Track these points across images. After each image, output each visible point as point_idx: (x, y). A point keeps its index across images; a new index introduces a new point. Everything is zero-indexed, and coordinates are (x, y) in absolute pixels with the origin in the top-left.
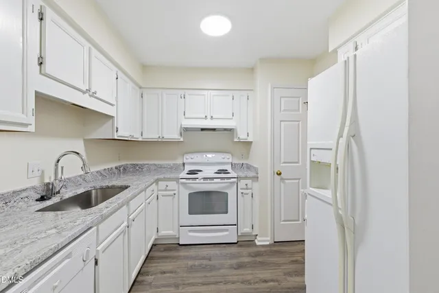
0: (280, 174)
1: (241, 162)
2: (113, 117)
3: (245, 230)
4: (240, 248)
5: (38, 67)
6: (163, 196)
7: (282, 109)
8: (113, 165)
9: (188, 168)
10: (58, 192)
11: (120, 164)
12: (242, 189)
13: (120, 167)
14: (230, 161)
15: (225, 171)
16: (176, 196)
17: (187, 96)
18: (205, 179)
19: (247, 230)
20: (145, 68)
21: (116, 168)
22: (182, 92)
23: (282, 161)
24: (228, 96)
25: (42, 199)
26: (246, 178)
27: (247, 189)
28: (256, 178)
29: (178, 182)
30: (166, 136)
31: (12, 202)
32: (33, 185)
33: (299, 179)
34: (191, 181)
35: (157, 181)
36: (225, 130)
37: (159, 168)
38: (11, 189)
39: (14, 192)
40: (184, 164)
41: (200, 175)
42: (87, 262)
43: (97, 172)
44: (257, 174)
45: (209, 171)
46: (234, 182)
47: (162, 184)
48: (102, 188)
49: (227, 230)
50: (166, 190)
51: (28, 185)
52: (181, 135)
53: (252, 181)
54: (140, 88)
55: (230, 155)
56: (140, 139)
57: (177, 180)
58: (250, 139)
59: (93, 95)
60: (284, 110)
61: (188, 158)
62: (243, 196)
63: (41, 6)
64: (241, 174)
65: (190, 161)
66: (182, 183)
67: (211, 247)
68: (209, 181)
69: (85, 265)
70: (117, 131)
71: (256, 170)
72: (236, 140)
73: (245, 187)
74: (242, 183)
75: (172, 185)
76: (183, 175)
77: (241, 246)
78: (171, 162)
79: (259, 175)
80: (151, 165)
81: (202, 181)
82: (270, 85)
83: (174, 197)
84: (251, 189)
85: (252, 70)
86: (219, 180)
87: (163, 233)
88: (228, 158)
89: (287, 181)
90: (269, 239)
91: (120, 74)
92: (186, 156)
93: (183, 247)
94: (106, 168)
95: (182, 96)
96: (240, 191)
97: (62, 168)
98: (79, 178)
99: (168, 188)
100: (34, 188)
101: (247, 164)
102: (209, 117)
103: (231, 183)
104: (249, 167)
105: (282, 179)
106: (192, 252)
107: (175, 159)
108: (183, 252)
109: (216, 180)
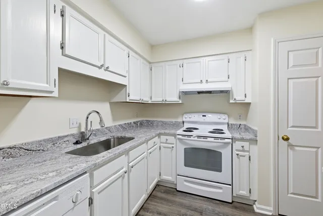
0: (287, 139)
1: (239, 123)
2: (125, 86)
3: (241, 192)
4: (234, 210)
5: (61, 50)
6: (164, 147)
7: (291, 64)
8: (132, 121)
9: (187, 126)
10: (88, 139)
11: (138, 120)
12: (237, 150)
13: (137, 122)
14: (226, 121)
15: (220, 131)
16: (174, 148)
17: (185, 65)
18: (199, 137)
19: (244, 193)
20: (153, 47)
21: (134, 123)
22: (181, 62)
23: (291, 124)
24: (224, 59)
25: (77, 143)
26: (242, 140)
27: (243, 151)
28: (254, 141)
29: (175, 137)
30: (168, 99)
31: (58, 143)
32: (72, 133)
33: (318, 148)
34: (186, 138)
35: (159, 135)
36: (222, 92)
37: (164, 124)
38: (57, 135)
39: (59, 137)
40: (183, 122)
41: (195, 133)
42: (77, 203)
43: (119, 125)
44: (256, 136)
45: (204, 130)
46: (228, 143)
47: (163, 138)
48: (118, 138)
49: (220, 188)
50: (166, 143)
51: (69, 133)
52: (180, 98)
53: (250, 144)
54: (150, 63)
55: (226, 116)
56: (150, 102)
57: (174, 135)
58: (247, 101)
59: (107, 69)
60: (294, 66)
61: (186, 118)
62: (239, 158)
63: (63, 6)
64: (237, 136)
65: (188, 119)
66: (179, 139)
67: (204, 200)
68: (202, 139)
69: (75, 206)
70: (129, 96)
71: (255, 133)
72: (231, 101)
73: (241, 149)
74: (238, 145)
75: (171, 139)
76: (180, 131)
77: (236, 208)
78: (174, 120)
79: (258, 138)
80: (159, 122)
81: (196, 139)
82: (272, 39)
83: (172, 150)
84: (248, 151)
85: (250, 30)
86: (212, 140)
87: (164, 177)
88: (224, 118)
89: (297, 148)
90: (272, 209)
91: (132, 53)
92: (185, 116)
93: (180, 193)
94: (127, 122)
95: (181, 65)
96: (235, 152)
97: (91, 122)
98: (105, 130)
99: (168, 142)
100: (72, 135)
101: (245, 125)
102: (204, 81)
103: (225, 143)
104: (247, 129)
105: (290, 146)
106: (187, 201)
107: (177, 117)
108: (179, 199)
109: (209, 139)
